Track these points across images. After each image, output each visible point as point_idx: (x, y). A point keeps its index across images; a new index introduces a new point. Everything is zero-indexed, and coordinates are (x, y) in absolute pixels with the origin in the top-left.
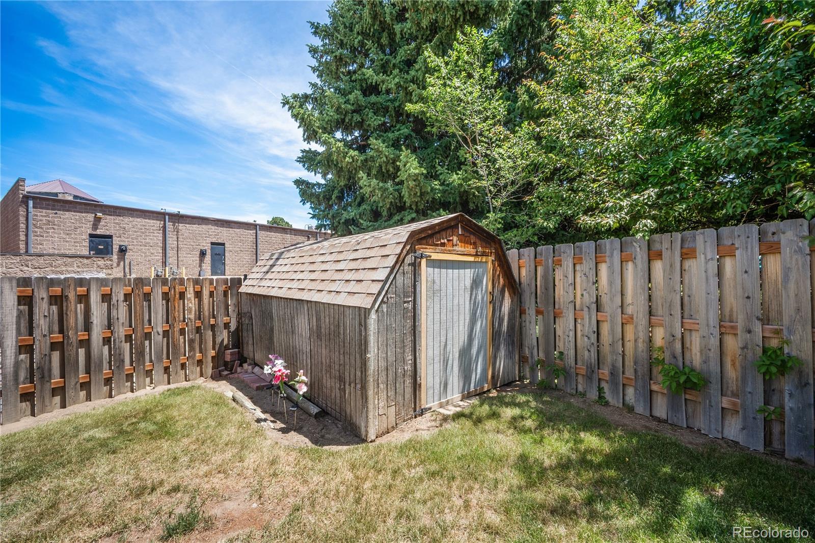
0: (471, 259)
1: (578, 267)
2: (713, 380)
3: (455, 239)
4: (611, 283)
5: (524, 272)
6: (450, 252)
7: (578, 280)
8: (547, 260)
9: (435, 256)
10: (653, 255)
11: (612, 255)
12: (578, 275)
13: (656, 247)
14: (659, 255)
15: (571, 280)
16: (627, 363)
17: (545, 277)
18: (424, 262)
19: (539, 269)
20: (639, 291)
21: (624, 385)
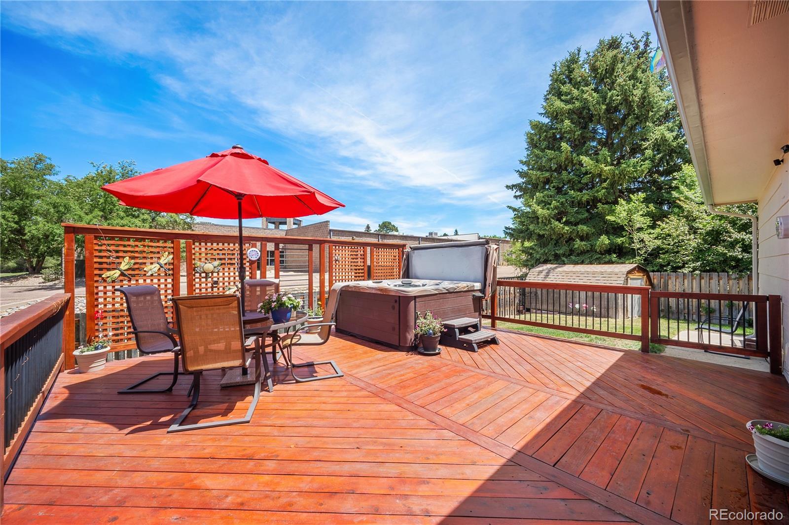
0: (641, 277)
1: (677, 280)
2: (717, 310)
3: (636, 272)
4: (688, 285)
5: (655, 281)
6: (633, 276)
7: (677, 284)
8: (665, 277)
9: (631, 277)
10: (701, 278)
11: (689, 277)
12: (677, 282)
13: (702, 276)
14: (703, 278)
15: (674, 284)
16: (693, 308)
17: (664, 283)
18: (629, 279)
19: (662, 280)
20: (697, 288)
21: (692, 314)
